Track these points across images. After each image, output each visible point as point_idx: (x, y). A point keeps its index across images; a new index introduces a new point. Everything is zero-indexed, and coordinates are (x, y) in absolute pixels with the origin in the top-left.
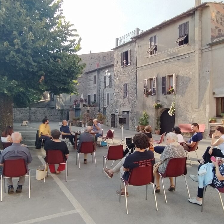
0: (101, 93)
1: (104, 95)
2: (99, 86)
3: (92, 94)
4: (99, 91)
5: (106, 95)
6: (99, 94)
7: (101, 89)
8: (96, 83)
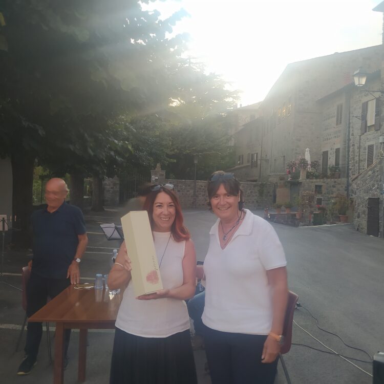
0: (353, 145)
1: (362, 150)
2: (349, 127)
3: (331, 149)
4: (349, 140)
5: (365, 149)
6: (349, 147)
7: (353, 135)
8: (341, 123)
